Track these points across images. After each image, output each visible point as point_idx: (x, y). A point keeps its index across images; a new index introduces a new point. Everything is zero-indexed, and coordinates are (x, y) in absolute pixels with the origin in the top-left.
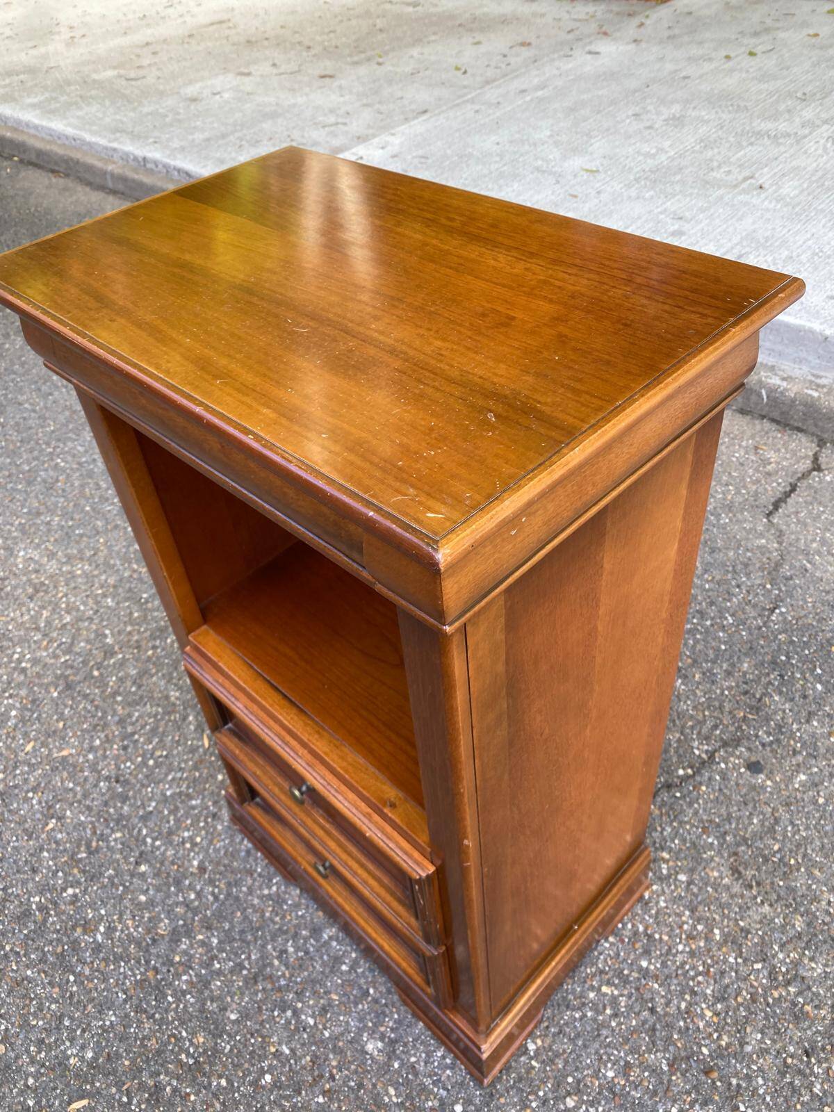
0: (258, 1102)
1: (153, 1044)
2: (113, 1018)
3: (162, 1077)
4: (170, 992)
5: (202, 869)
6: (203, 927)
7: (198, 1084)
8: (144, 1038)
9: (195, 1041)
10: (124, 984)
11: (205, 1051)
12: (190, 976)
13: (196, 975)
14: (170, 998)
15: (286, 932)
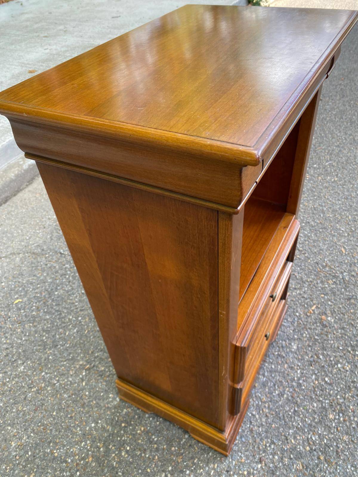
0: (336, 380)
1: (346, 438)
2: (349, 467)
3: (354, 426)
4: (323, 443)
5: (260, 461)
6: (288, 443)
7: (346, 408)
8: (347, 445)
9: (333, 418)
10: (333, 472)
11: (334, 411)
12: (311, 436)
13: (309, 434)
14: (325, 441)
15: (271, 398)
